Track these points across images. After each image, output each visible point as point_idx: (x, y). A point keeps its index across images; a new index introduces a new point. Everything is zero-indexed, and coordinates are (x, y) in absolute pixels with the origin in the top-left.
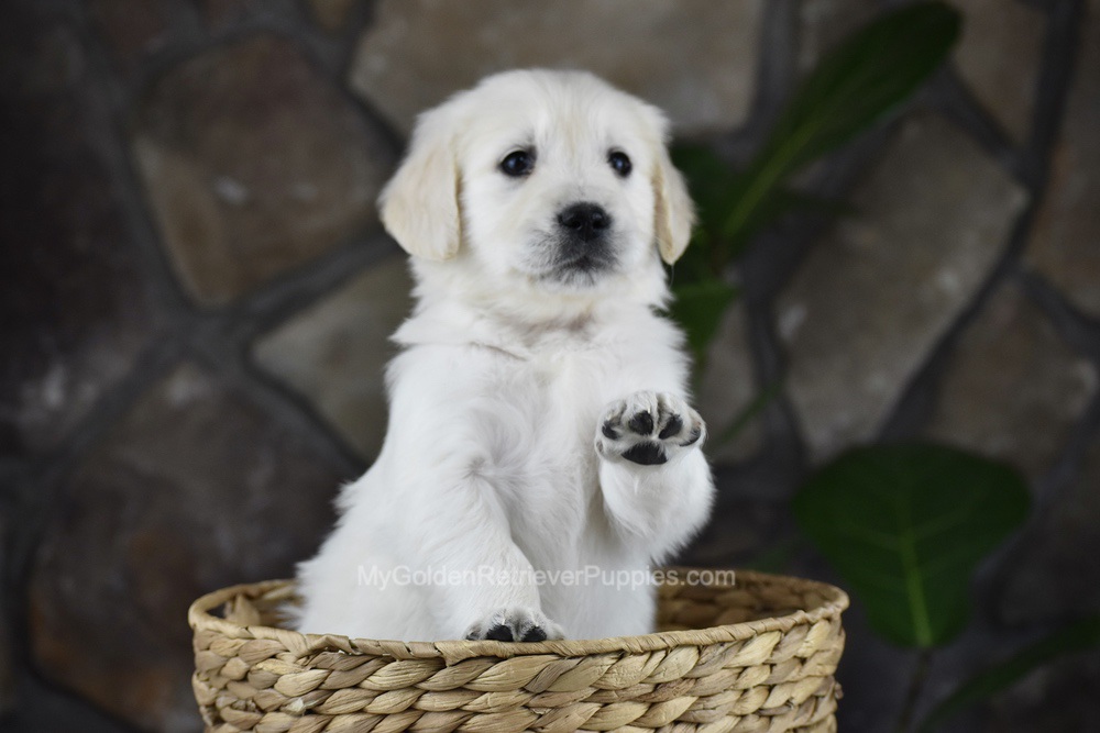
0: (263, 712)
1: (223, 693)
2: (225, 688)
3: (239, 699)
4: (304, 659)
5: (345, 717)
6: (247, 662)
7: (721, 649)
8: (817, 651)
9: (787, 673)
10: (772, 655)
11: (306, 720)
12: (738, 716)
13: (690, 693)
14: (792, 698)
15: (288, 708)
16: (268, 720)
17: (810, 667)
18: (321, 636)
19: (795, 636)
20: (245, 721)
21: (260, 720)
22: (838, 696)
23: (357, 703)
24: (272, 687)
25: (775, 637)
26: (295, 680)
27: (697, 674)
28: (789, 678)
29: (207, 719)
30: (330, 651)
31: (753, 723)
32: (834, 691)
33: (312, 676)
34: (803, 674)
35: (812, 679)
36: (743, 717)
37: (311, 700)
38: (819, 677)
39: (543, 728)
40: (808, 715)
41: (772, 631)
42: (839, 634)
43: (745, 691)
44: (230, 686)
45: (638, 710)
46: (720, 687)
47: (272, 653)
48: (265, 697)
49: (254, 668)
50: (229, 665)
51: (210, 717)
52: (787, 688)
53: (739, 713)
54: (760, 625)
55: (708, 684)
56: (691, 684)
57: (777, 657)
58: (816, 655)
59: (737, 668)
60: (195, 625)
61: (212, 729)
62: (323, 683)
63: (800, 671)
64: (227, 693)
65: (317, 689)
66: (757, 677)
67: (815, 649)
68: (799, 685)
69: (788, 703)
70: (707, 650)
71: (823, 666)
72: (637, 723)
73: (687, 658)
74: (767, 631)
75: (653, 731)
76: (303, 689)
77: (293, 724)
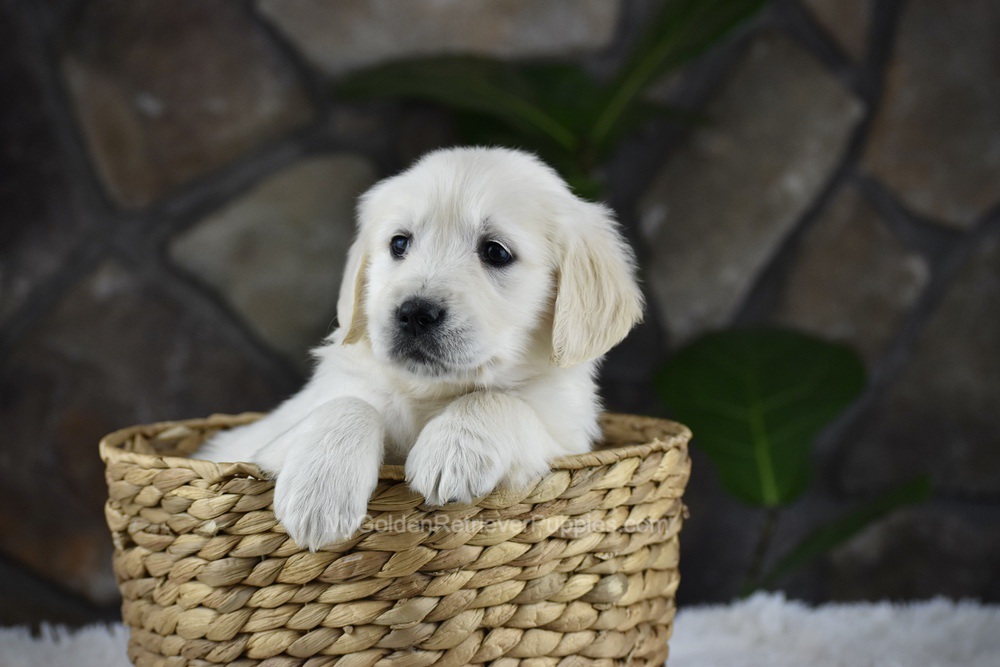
0: (176, 534)
1: (136, 519)
2: (138, 514)
3: (152, 523)
4: (216, 486)
5: (254, 537)
6: (161, 489)
7: (590, 473)
8: (669, 476)
9: (644, 496)
10: (632, 478)
11: (217, 540)
12: (602, 533)
13: (562, 512)
14: (649, 517)
15: (201, 530)
16: (182, 541)
17: (663, 490)
18: (232, 464)
19: (651, 461)
20: (159, 543)
21: (173, 541)
22: (686, 516)
23: (266, 524)
24: (186, 511)
25: (634, 463)
26: (208, 505)
27: (569, 495)
28: (646, 499)
29: (118, 542)
30: (240, 477)
31: (616, 540)
32: (682, 512)
33: (223, 500)
34: (658, 496)
35: (664, 501)
36: (607, 534)
37: (224, 521)
38: (670, 499)
39: (434, 544)
40: (660, 533)
41: (632, 457)
42: (687, 461)
43: (609, 510)
44: (143, 512)
46: (589, 506)
47: (187, 480)
48: (179, 520)
49: (168, 494)
50: (143, 493)
51: (122, 542)
52: (645, 507)
54: (623, 452)
55: (578, 504)
56: (564, 504)
57: (638, 480)
58: (669, 480)
59: (603, 490)
60: (107, 459)
61: (123, 553)
62: (234, 506)
63: (655, 493)
64: (139, 519)
65: (228, 512)
66: (619, 498)
67: (669, 473)
68: (654, 506)
70: (578, 474)
71: (674, 489)
72: (517, 539)
73: (561, 481)
74: (627, 457)
75: (530, 546)
76: (215, 512)
77: (205, 544)
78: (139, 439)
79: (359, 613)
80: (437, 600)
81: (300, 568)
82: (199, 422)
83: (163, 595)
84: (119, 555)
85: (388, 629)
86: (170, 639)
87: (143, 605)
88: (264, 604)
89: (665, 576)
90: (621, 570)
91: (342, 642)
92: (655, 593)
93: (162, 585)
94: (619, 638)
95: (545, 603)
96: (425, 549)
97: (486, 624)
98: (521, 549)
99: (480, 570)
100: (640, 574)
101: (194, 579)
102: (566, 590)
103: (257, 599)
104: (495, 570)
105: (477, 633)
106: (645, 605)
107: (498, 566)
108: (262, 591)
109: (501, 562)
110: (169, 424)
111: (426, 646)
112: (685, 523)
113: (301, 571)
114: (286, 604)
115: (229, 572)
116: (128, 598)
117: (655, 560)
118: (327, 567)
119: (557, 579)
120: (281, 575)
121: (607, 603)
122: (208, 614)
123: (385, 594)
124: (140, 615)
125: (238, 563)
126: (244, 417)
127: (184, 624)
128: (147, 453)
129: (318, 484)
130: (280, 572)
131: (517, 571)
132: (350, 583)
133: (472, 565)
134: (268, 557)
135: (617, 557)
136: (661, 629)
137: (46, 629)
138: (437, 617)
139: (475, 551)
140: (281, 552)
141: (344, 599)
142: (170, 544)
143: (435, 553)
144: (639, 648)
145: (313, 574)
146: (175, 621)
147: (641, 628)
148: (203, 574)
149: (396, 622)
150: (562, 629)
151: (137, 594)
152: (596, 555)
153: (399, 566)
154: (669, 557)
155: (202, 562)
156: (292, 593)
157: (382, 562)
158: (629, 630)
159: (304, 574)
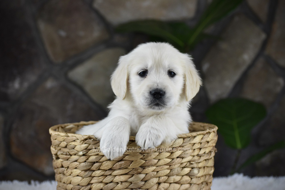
0: (71, 155)
1: (59, 151)
2: (60, 150)
3: (64, 152)
4: (82, 141)
5: (93, 156)
6: (67, 142)
7: (189, 139)
8: (212, 140)
9: (204, 145)
10: (201, 140)
11: (83, 157)
12: (192, 156)
14: (206, 152)
15: (78, 154)
16: (73, 157)
17: (210, 144)
18: (87, 135)
19: (206, 136)
20: (66, 158)
21: (70, 157)
22: (216, 151)
23: (96, 153)
24: (74, 149)
25: (202, 136)
26: (80, 147)
27: (183, 145)
28: (205, 147)
29: (54, 157)
30: (89, 139)
31: (196, 158)
32: (215, 150)
33: (84, 146)
34: (208, 146)
35: (210, 147)
36: (194, 156)
37: (85, 152)
38: (212, 146)
39: (144, 159)
40: (209, 156)
41: (201, 134)
42: (216, 136)
43: (194, 150)
44: (61, 149)
45: (169, 154)
47: (74, 140)
48: (72, 151)
49: (69, 144)
50: (62, 143)
51: (55, 157)
52: (204, 149)
53: (193, 155)
54: (198, 133)
57: (202, 141)
59: (193, 144)
60: (51, 134)
61: (56, 161)
62: (87, 147)
63: (207, 145)
65: (86, 149)
66: (197, 146)
67: (211, 139)
68: (207, 148)
69: (205, 153)
70: (186, 139)
71: (213, 144)
72: (168, 157)
73: (181, 141)
74: (200, 134)
75: (172, 160)
76: (82, 149)
77: (79, 158)
78: (60, 128)
79: (123, 178)
80: (145, 175)
81: (106, 165)
82: (77, 124)
83: (67, 173)
84: (54, 161)
85: (131, 183)
86: (69, 185)
87: (61, 176)
88: (96, 175)
89: (210, 168)
90: (198, 166)
91: (118, 186)
92: (207, 173)
93: (67, 170)
94: (197, 186)
95: (176, 176)
96: (142, 160)
97: (159, 182)
98: (169, 160)
99: (157, 166)
100: (203, 168)
101: (76, 168)
102: (182, 172)
103: (94, 174)
104: (162, 166)
105: (157, 184)
106: (204, 177)
107: (163, 165)
108: (95, 172)
109: (164, 164)
110: (69, 124)
111: (142, 188)
112: (216, 154)
113: (106, 166)
114: (102, 175)
115: (86, 166)
116: (57, 173)
117: (207, 164)
118: (114, 165)
119: (179, 169)
120: (101, 167)
121: (193, 176)
122: (80, 178)
123: (131, 173)
124: (60, 178)
125: (89, 164)
126: (90, 122)
127: (73, 181)
128: (63, 132)
129: (112, 141)
130: (101, 166)
131: (168, 167)
132: (121, 170)
133: (155, 165)
134: (97, 162)
135: (196, 163)
136: (209, 184)
137: (32, 182)
138: (145, 180)
139: (156, 161)
140: (101, 161)
141: (119, 174)
142: (69, 158)
143: (145, 161)
144: (203, 189)
145: (110, 167)
146: (70, 180)
147: (203, 183)
148: (79, 167)
149: (134, 181)
150: (181, 183)
151: (60, 172)
152: (191, 162)
153: (134, 165)
154: (211, 163)
155: (78, 163)
156: (104, 172)
157: (129, 164)
158: (200, 184)
159: (107, 167)
